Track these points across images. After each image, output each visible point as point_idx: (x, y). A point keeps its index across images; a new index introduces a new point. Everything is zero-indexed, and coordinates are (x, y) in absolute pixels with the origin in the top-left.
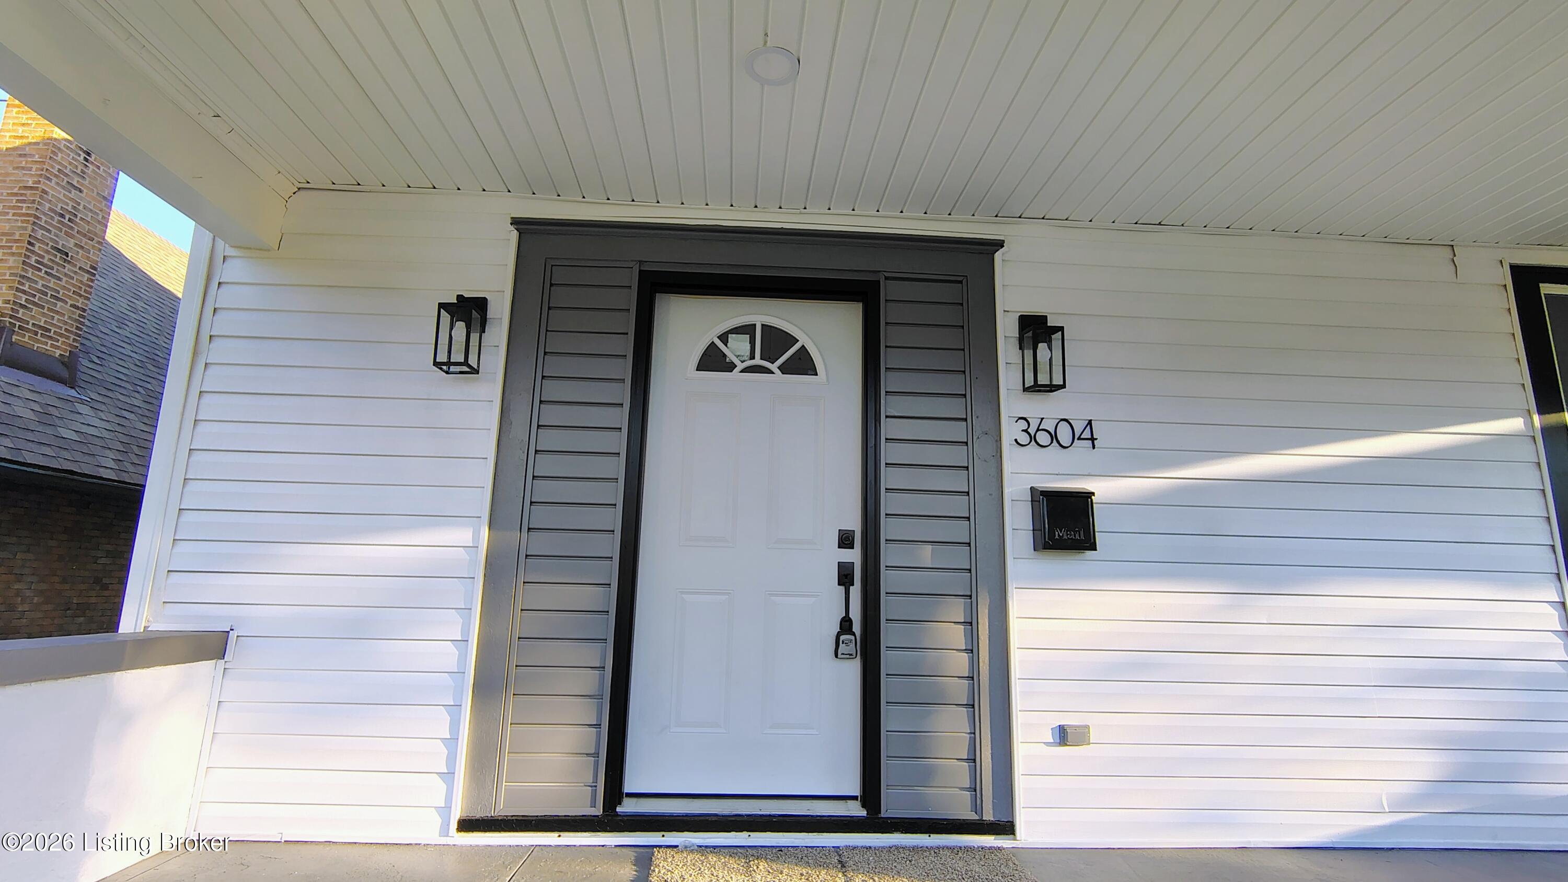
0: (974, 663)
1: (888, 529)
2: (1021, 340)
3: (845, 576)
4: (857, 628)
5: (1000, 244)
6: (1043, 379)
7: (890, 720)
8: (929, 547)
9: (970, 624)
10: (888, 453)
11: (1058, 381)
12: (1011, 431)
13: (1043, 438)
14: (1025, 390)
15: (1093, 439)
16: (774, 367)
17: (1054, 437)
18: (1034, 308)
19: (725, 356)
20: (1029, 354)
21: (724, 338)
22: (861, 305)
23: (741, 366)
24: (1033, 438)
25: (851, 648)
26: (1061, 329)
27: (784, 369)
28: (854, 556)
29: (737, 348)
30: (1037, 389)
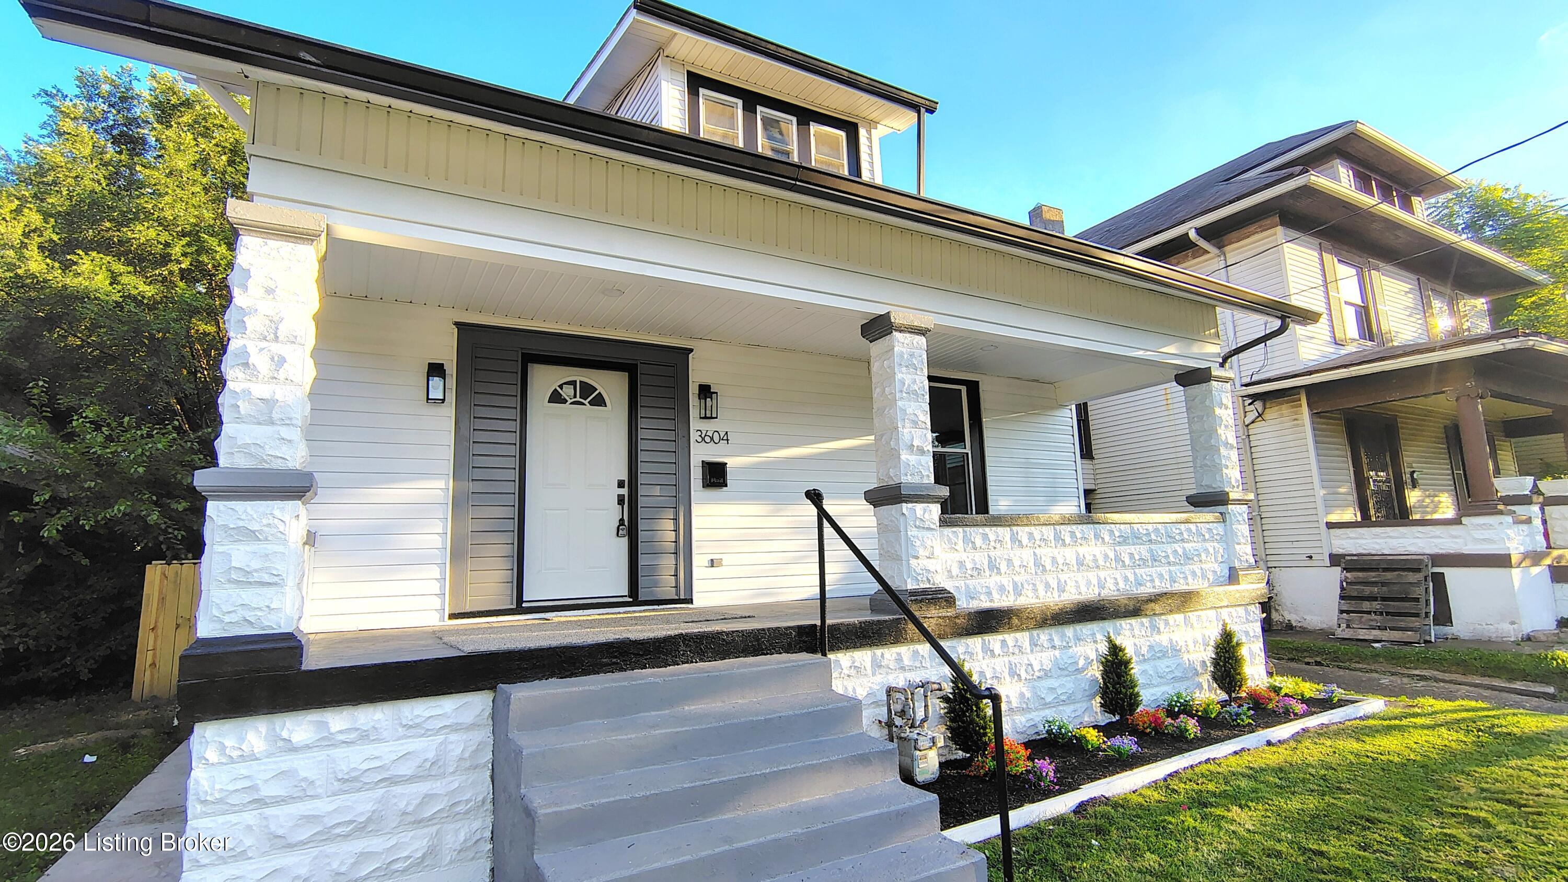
0: (677, 536)
1: (641, 479)
2: (699, 395)
3: (621, 500)
4: (626, 523)
5: (692, 350)
6: (708, 415)
7: (643, 561)
8: (659, 487)
9: (676, 519)
10: (641, 445)
11: (714, 415)
12: (694, 436)
13: (708, 440)
14: (701, 418)
15: (728, 440)
16: (586, 402)
17: (712, 439)
18: (705, 381)
19: (561, 395)
20: (703, 401)
21: (561, 386)
22: (627, 374)
23: (570, 401)
24: (703, 439)
25: (625, 532)
26: (717, 393)
27: (591, 403)
28: (624, 491)
29: (567, 392)
30: (706, 418)
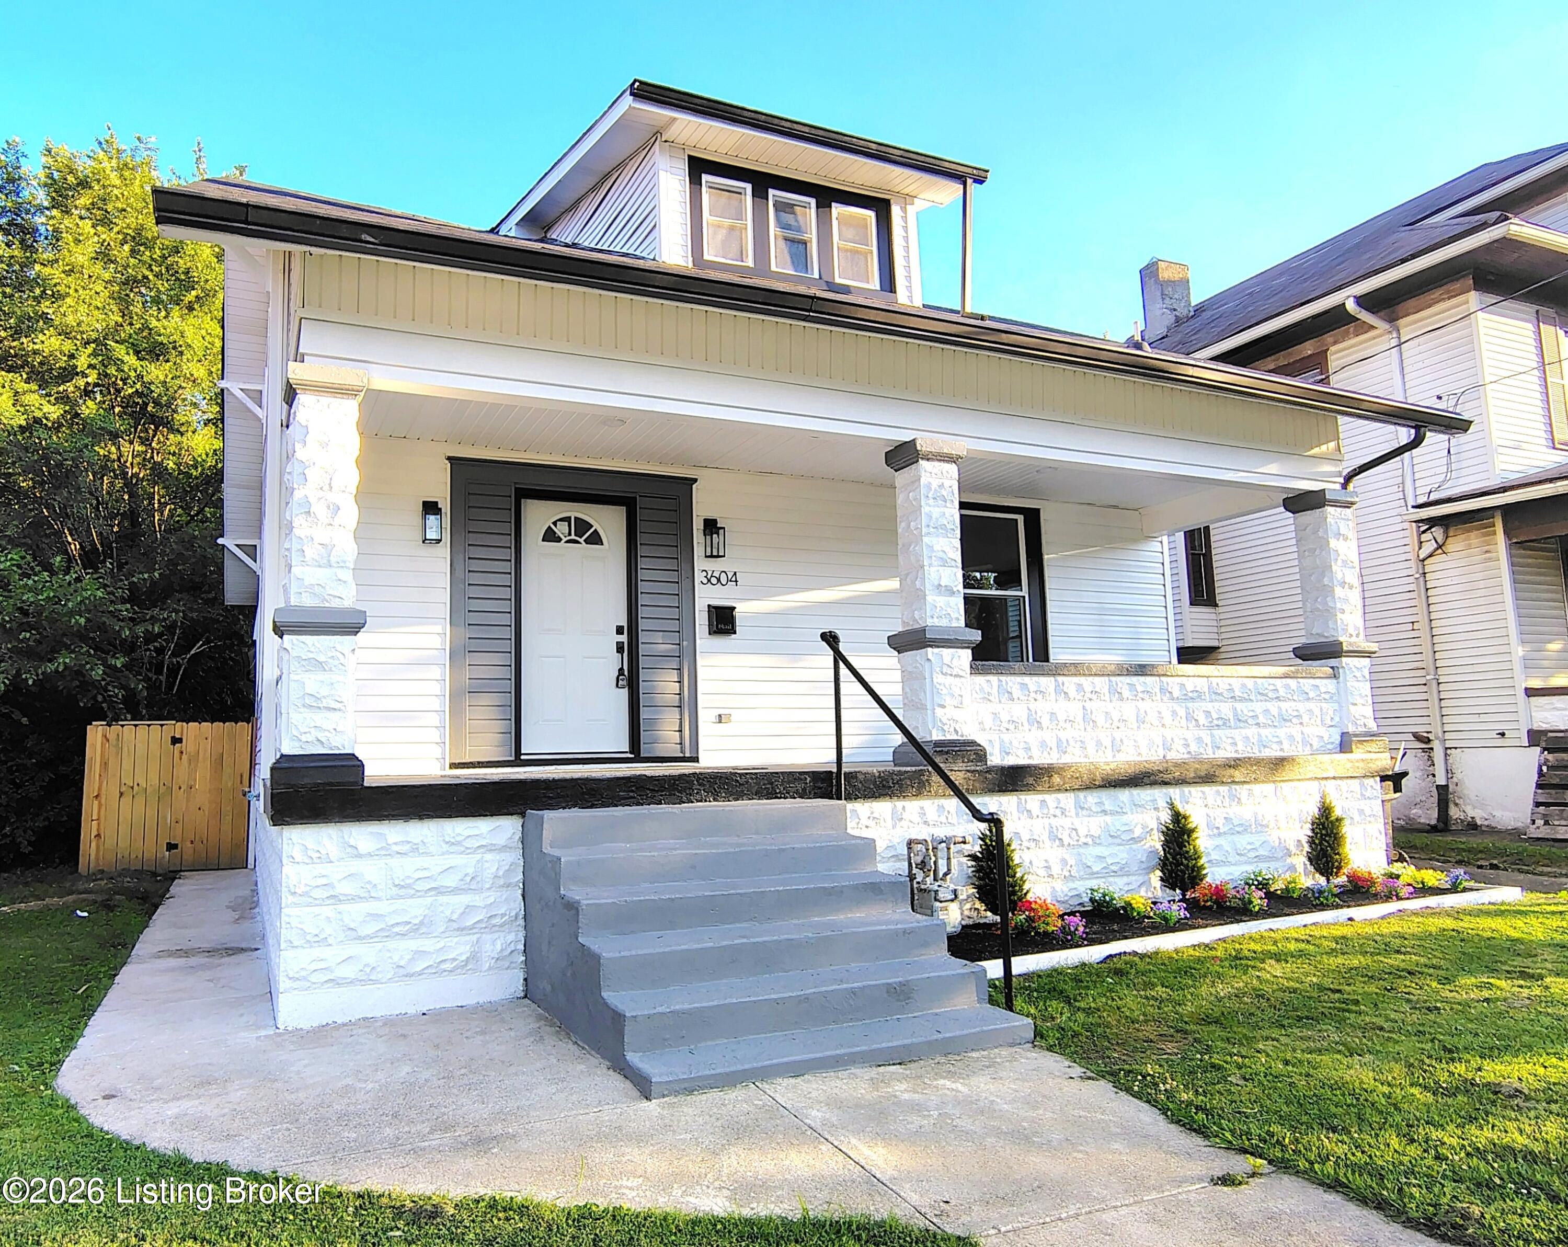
0: (681, 687)
1: (642, 624)
2: (704, 531)
3: (620, 648)
4: (626, 673)
5: (695, 480)
6: (715, 553)
7: (644, 714)
8: (661, 633)
9: (680, 669)
10: (642, 587)
11: (721, 554)
12: (699, 577)
13: (714, 581)
14: (706, 557)
15: (736, 581)
16: (581, 540)
17: (719, 580)
18: (711, 515)
19: (555, 533)
20: (708, 537)
21: (555, 523)
22: (625, 508)
23: (565, 539)
24: (709, 581)
25: (625, 683)
26: (724, 528)
27: (586, 541)
28: (624, 638)
29: (561, 530)
30: (712, 556)
